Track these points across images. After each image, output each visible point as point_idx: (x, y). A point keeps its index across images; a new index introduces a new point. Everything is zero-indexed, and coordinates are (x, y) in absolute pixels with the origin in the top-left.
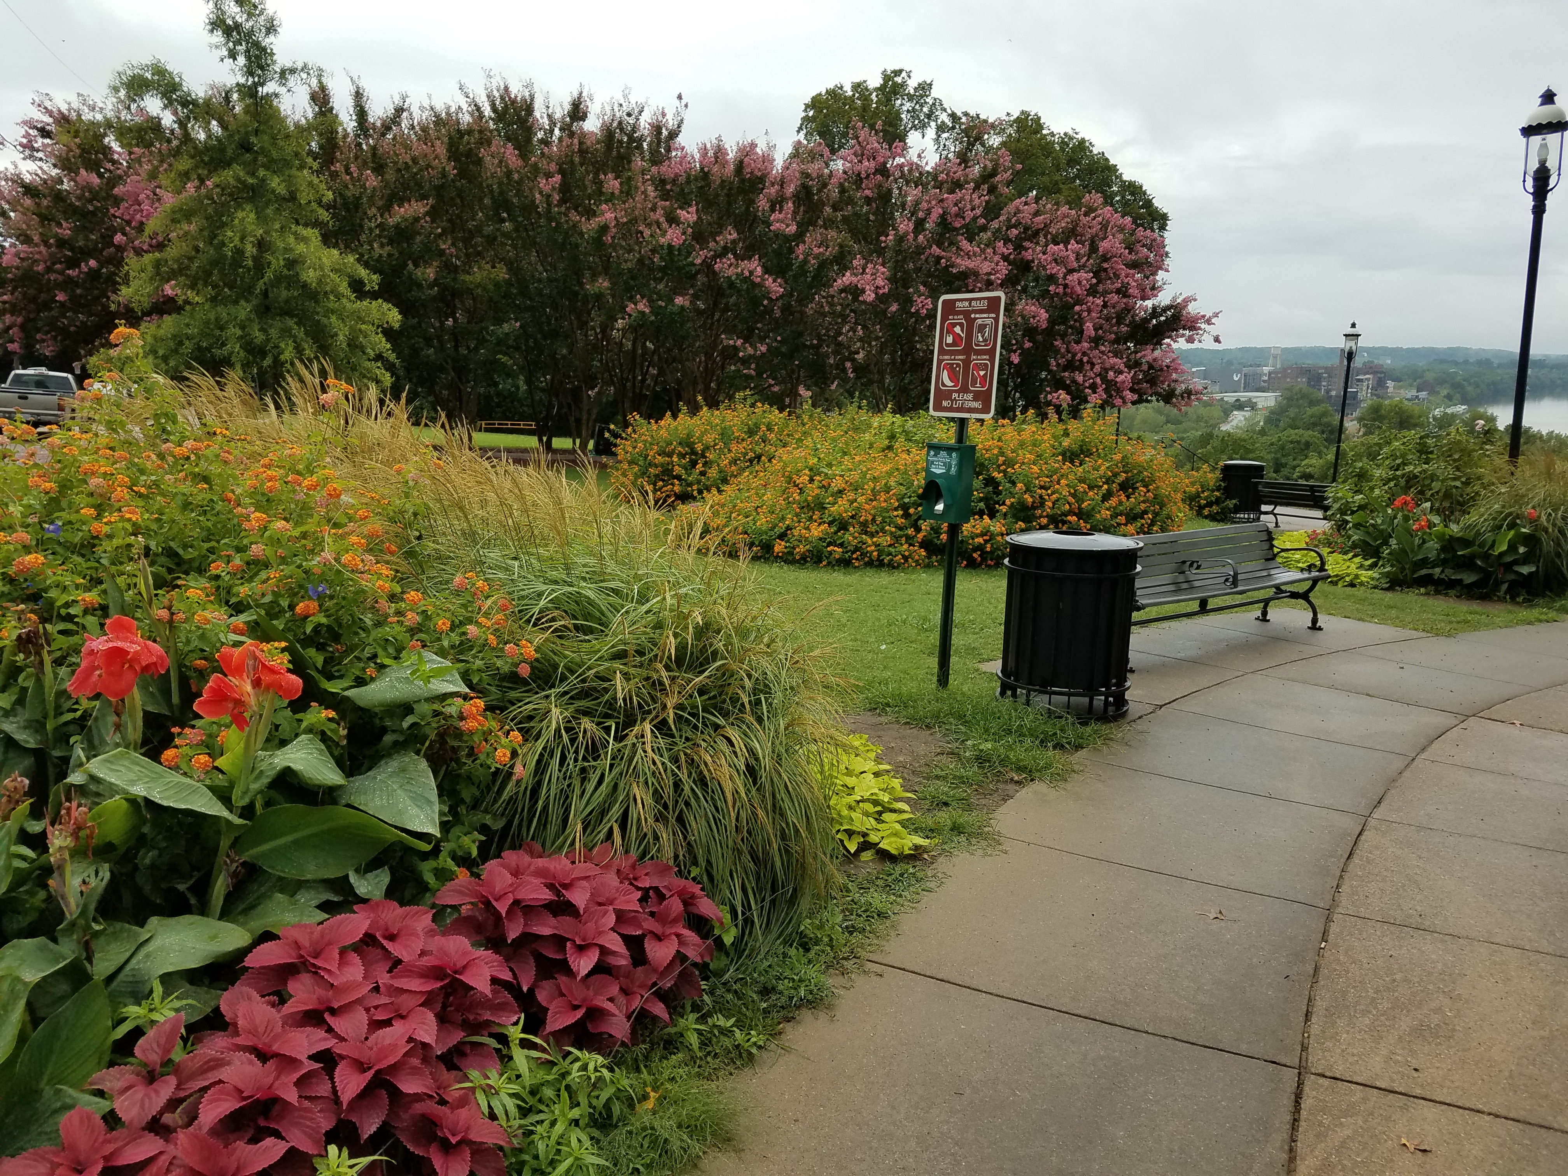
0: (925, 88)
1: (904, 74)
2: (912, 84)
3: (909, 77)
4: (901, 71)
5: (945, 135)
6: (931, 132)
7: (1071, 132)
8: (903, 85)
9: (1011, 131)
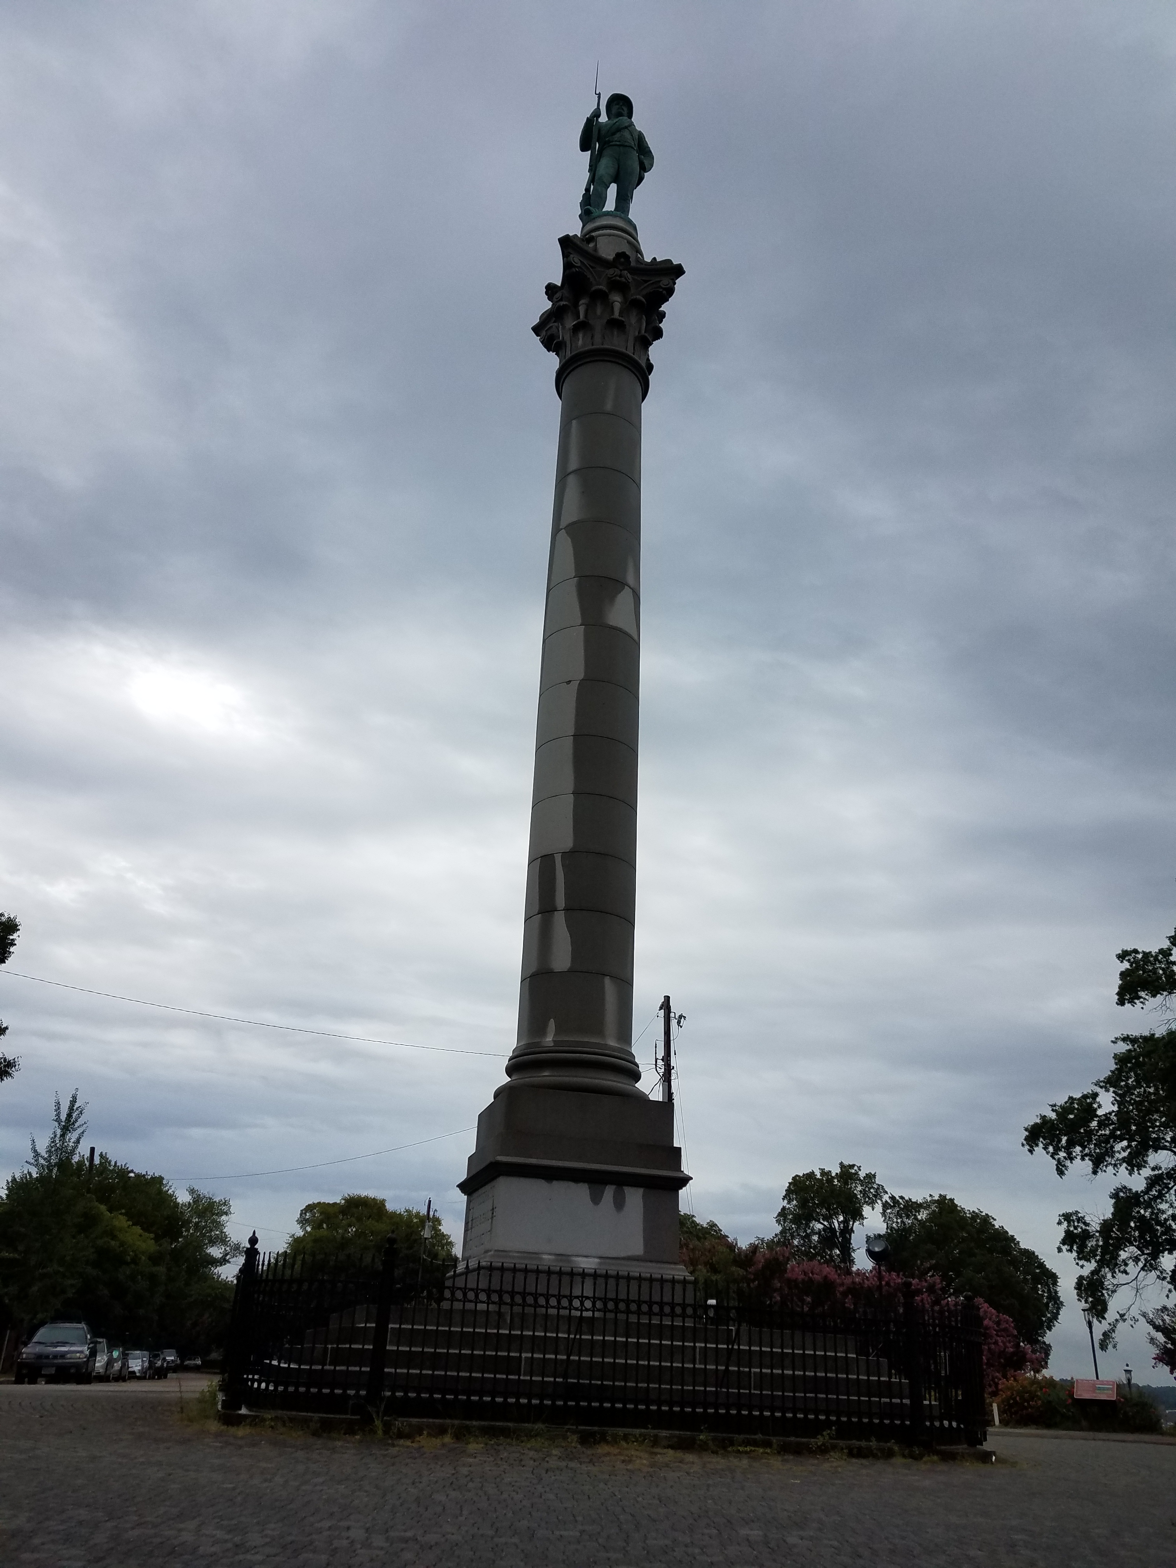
0: (870, 1177)
1: (856, 1168)
2: (862, 1174)
3: (860, 1170)
4: (854, 1166)
5: (889, 1211)
6: (879, 1207)
7: (977, 1211)
8: (856, 1174)
9: (933, 1207)
